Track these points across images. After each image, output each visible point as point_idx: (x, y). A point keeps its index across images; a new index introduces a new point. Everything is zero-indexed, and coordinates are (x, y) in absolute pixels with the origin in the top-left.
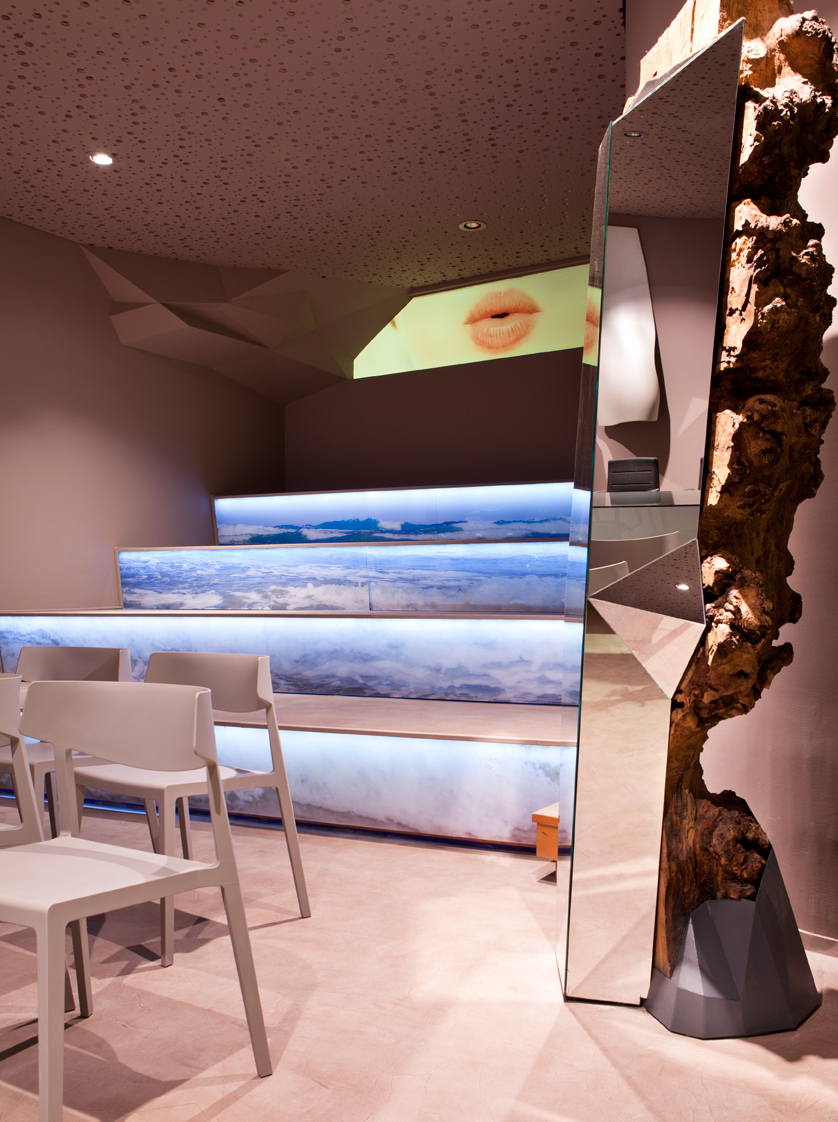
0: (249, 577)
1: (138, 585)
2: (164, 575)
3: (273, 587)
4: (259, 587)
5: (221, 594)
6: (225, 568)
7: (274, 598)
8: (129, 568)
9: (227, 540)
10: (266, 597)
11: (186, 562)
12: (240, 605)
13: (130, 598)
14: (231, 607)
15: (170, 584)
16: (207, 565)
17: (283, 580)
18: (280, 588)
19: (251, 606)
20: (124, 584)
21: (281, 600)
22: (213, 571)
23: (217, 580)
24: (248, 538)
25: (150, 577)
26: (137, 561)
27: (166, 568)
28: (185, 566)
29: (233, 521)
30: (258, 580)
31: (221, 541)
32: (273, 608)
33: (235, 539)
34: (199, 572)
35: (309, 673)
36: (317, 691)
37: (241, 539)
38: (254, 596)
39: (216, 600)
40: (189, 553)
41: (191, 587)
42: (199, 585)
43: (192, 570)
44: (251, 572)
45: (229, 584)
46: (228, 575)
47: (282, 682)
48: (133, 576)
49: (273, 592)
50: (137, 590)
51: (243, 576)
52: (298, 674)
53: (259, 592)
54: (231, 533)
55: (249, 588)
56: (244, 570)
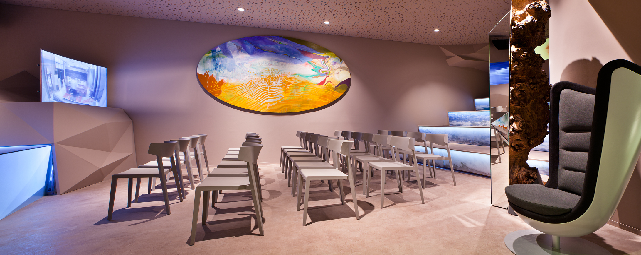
0: (477, 118)
1: (453, 120)
2: (458, 118)
3: (483, 121)
4: (480, 120)
5: (471, 122)
6: (472, 116)
7: (483, 123)
8: (450, 116)
9: (478, 109)
10: (481, 123)
11: (463, 115)
12: (475, 125)
13: (451, 123)
14: (473, 125)
15: (459, 120)
16: (468, 115)
17: (486, 119)
18: (485, 121)
19: (478, 125)
20: (450, 120)
21: (485, 124)
22: (469, 117)
23: (470, 119)
24: (483, 108)
25: (455, 118)
26: (452, 115)
27: (459, 116)
28: (463, 116)
29: (480, 104)
30: (480, 119)
31: (476, 109)
32: (483, 126)
33: (480, 109)
34: (466, 117)
35: (483, 141)
36: (485, 145)
37: (481, 109)
38: (479, 123)
39: (470, 124)
40: (464, 113)
41: (464, 120)
42: (466, 120)
43: (464, 117)
44: (478, 117)
45: (473, 120)
46: (473, 118)
47: (477, 143)
48: (451, 118)
49: (483, 122)
50: (452, 121)
51: (476, 118)
52: (481, 141)
53: (480, 122)
54: (479, 107)
55: (478, 121)
56: (476, 117)
